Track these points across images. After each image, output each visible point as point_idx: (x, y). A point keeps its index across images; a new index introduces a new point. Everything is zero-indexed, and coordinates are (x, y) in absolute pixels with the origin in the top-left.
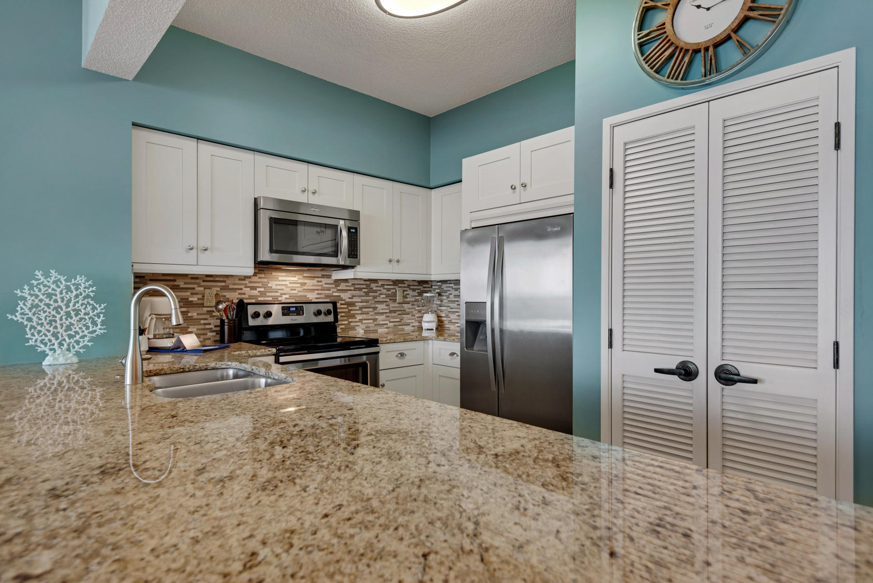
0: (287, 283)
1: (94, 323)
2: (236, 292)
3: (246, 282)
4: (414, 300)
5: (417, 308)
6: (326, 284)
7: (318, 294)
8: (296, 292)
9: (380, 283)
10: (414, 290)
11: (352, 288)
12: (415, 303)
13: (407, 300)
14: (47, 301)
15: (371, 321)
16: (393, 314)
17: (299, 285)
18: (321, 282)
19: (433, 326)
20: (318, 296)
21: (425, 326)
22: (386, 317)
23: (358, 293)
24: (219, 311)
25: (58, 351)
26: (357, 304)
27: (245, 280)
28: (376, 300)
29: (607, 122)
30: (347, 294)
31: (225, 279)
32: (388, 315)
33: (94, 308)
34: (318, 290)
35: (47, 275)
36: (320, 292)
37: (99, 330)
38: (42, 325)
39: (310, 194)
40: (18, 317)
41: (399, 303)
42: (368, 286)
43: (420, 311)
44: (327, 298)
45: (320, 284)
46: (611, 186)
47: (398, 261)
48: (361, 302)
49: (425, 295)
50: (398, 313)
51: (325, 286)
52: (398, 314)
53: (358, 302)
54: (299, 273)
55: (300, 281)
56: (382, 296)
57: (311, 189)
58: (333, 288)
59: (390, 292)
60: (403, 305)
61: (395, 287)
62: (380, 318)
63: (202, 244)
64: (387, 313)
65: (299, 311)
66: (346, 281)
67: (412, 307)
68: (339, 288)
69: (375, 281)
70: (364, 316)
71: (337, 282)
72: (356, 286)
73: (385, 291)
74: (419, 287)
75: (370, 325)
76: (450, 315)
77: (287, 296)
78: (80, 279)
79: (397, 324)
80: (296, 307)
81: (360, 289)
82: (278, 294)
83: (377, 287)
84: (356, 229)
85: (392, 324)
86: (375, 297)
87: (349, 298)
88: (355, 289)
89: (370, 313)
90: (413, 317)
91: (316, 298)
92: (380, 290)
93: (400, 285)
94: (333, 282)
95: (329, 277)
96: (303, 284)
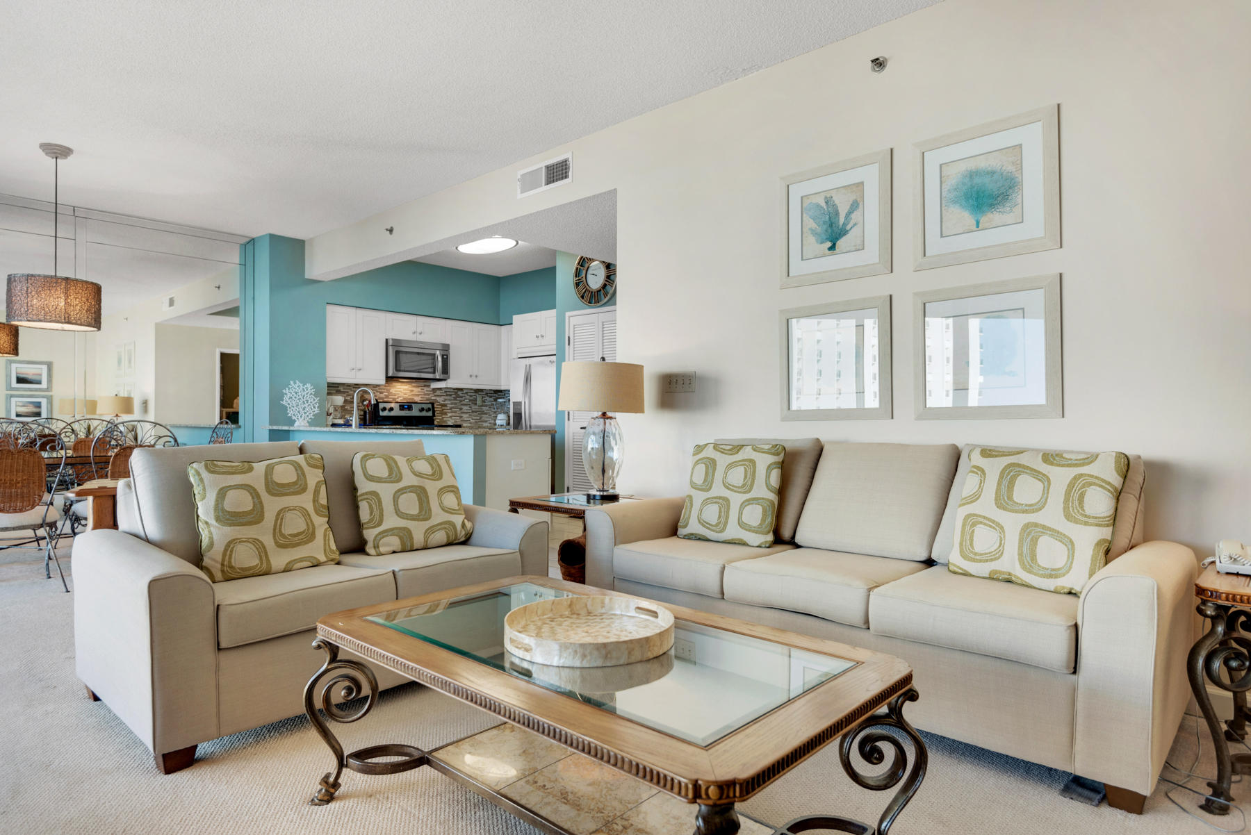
0: (402, 390)
1: (314, 407)
3: (377, 389)
4: (490, 404)
5: (492, 410)
7: (421, 398)
8: (407, 396)
9: (465, 391)
10: (491, 397)
11: (445, 394)
12: (491, 406)
13: (485, 404)
14: (295, 395)
16: (475, 414)
17: (409, 392)
18: (423, 389)
19: (504, 423)
21: (498, 422)
22: (469, 415)
23: (448, 398)
24: (364, 405)
25: (301, 420)
26: (447, 405)
28: (462, 403)
29: (568, 314)
30: (441, 398)
32: (471, 414)
33: (314, 400)
34: (422, 395)
35: (295, 383)
37: (317, 411)
38: (293, 407)
39: (418, 334)
40: (284, 403)
41: (479, 406)
42: (456, 393)
43: (495, 413)
44: (427, 401)
45: (423, 391)
46: (569, 344)
47: (476, 376)
48: (451, 404)
49: (499, 400)
50: (478, 413)
51: (426, 392)
53: (449, 404)
55: (411, 389)
56: (466, 400)
57: (419, 331)
58: (431, 394)
59: (472, 398)
60: (482, 407)
61: (476, 394)
62: (464, 415)
63: (359, 367)
64: (470, 412)
65: (410, 408)
66: (440, 389)
67: (489, 409)
68: (435, 394)
69: (461, 390)
70: (454, 414)
71: (435, 390)
72: (448, 393)
73: (468, 397)
74: (494, 395)
75: (458, 420)
77: (402, 398)
78: (308, 385)
79: (477, 420)
80: (408, 406)
81: (451, 395)
82: (396, 397)
83: (462, 394)
84: (447, 356)
85: (473, 420)
86: (461, 401)
87: (443, 401)
88: (447, 395)
89: (457, 412)
90: (490, 417)
91: (420, 400)
92: (465, 396)
93: (480, 393)
94: (431, 390)
95: (429, 386)
96: (412, 391)
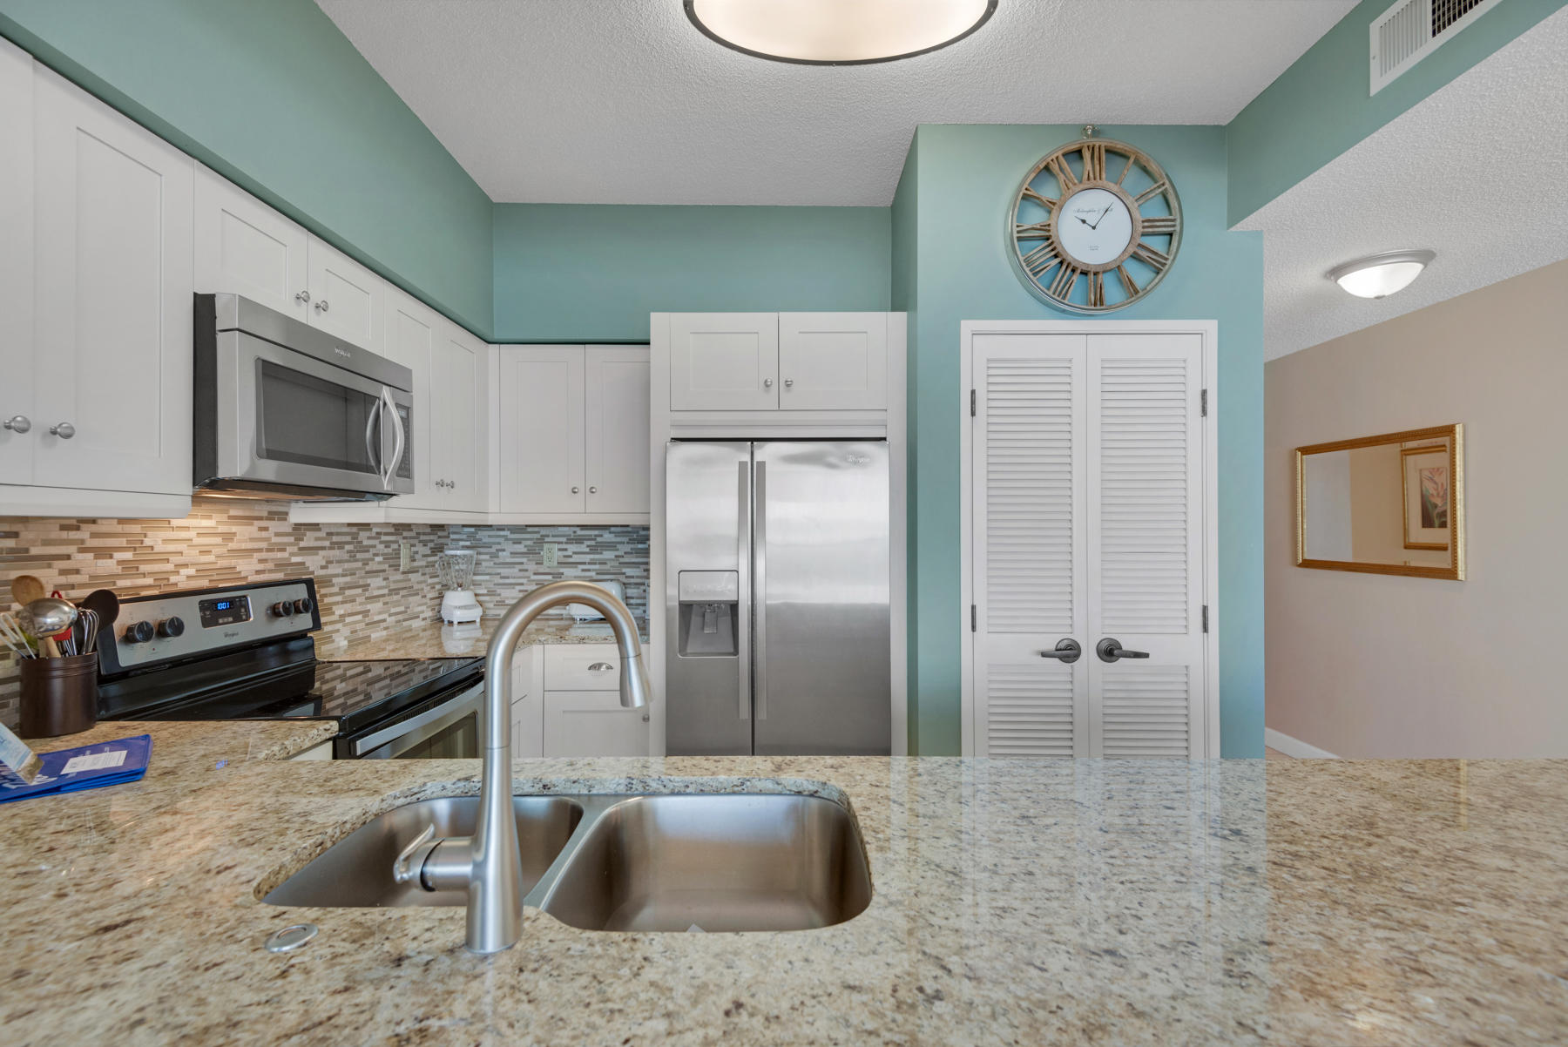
0: (192, 534)
2: (50, 566)
3: (84, 534)
4: (424, 563)
5: (430, 581)
6: (277, 534)
7: (261, 561)
8: (211, 558)
9: (375, 530)
10: (425, 544)
11: (327, 544)
12: (427, 570)
13: (416, 564)
15: (359, 617)
16: (395, 598)
17: (218, 540)
18: (266, 529)
20: (261, 567)
22: (385, 604)
23: (336, 553)
26: (335, 580)
27: (78, 528)
28: (368, 568)
29: (967, 326)
30: (315, 558)
31: (15, 528)
32: (387, 599)
34: (260, 550)
36: (264, 555)
39: (311, 310)
41: (404, 573)
42: (355, 536)
43: (435, 587)
44: (280, 571)
45: (264, 534)
46: (973, 412)
47: (451, 485)
48: (343, 576)
50: (402, 593)
51: (275, 540)
52: (403, 596)
53: (337, 576)
54: (218, 507)
55: (222, 529)
56: (377, 559)
57: (316, 297)
58: (290, 544)
59: (390, 550)
60: (410, 576)
61: (399, 538)
62: (375, 607)
64: (383, 596)
65: (236, 609)
66: (315, 527)
67: (422, 578)
68: (302, 544)
69: (367, 525)
70: (349, 607)
71: (300, 530)
72: (335, 539)
73: (382, 546)
74: (432, 537)
75: (358, 626)
76: (498, 591)
77: (191, 571)
79: (400, 617)
80: (231, 601)
81: (341, 545)
82: (170, 567)
83: (369, 538)
84: (408, 410)
85: (393, 618)
86: (365, 563)
87: (323, 567)
88: (332, 546)
89: (358, 600)
90: (424, 600)
91: (258, 572)
92: (374, 546)
93: (405, 534)
94: (289, 530)
95: (283, 516)
96: (228, 537)
